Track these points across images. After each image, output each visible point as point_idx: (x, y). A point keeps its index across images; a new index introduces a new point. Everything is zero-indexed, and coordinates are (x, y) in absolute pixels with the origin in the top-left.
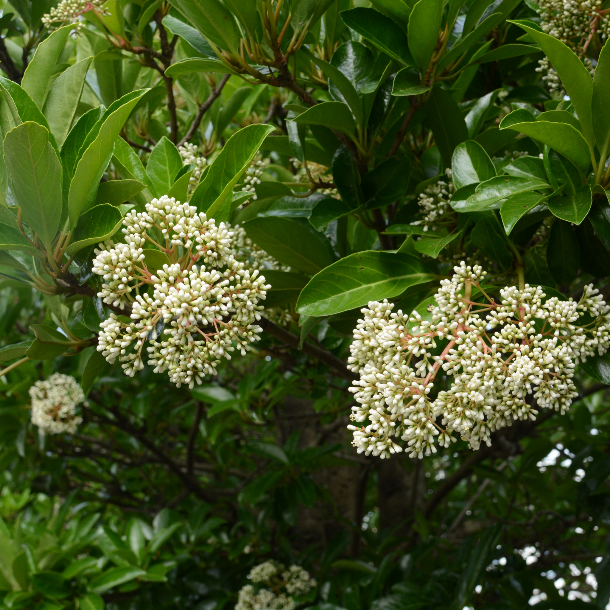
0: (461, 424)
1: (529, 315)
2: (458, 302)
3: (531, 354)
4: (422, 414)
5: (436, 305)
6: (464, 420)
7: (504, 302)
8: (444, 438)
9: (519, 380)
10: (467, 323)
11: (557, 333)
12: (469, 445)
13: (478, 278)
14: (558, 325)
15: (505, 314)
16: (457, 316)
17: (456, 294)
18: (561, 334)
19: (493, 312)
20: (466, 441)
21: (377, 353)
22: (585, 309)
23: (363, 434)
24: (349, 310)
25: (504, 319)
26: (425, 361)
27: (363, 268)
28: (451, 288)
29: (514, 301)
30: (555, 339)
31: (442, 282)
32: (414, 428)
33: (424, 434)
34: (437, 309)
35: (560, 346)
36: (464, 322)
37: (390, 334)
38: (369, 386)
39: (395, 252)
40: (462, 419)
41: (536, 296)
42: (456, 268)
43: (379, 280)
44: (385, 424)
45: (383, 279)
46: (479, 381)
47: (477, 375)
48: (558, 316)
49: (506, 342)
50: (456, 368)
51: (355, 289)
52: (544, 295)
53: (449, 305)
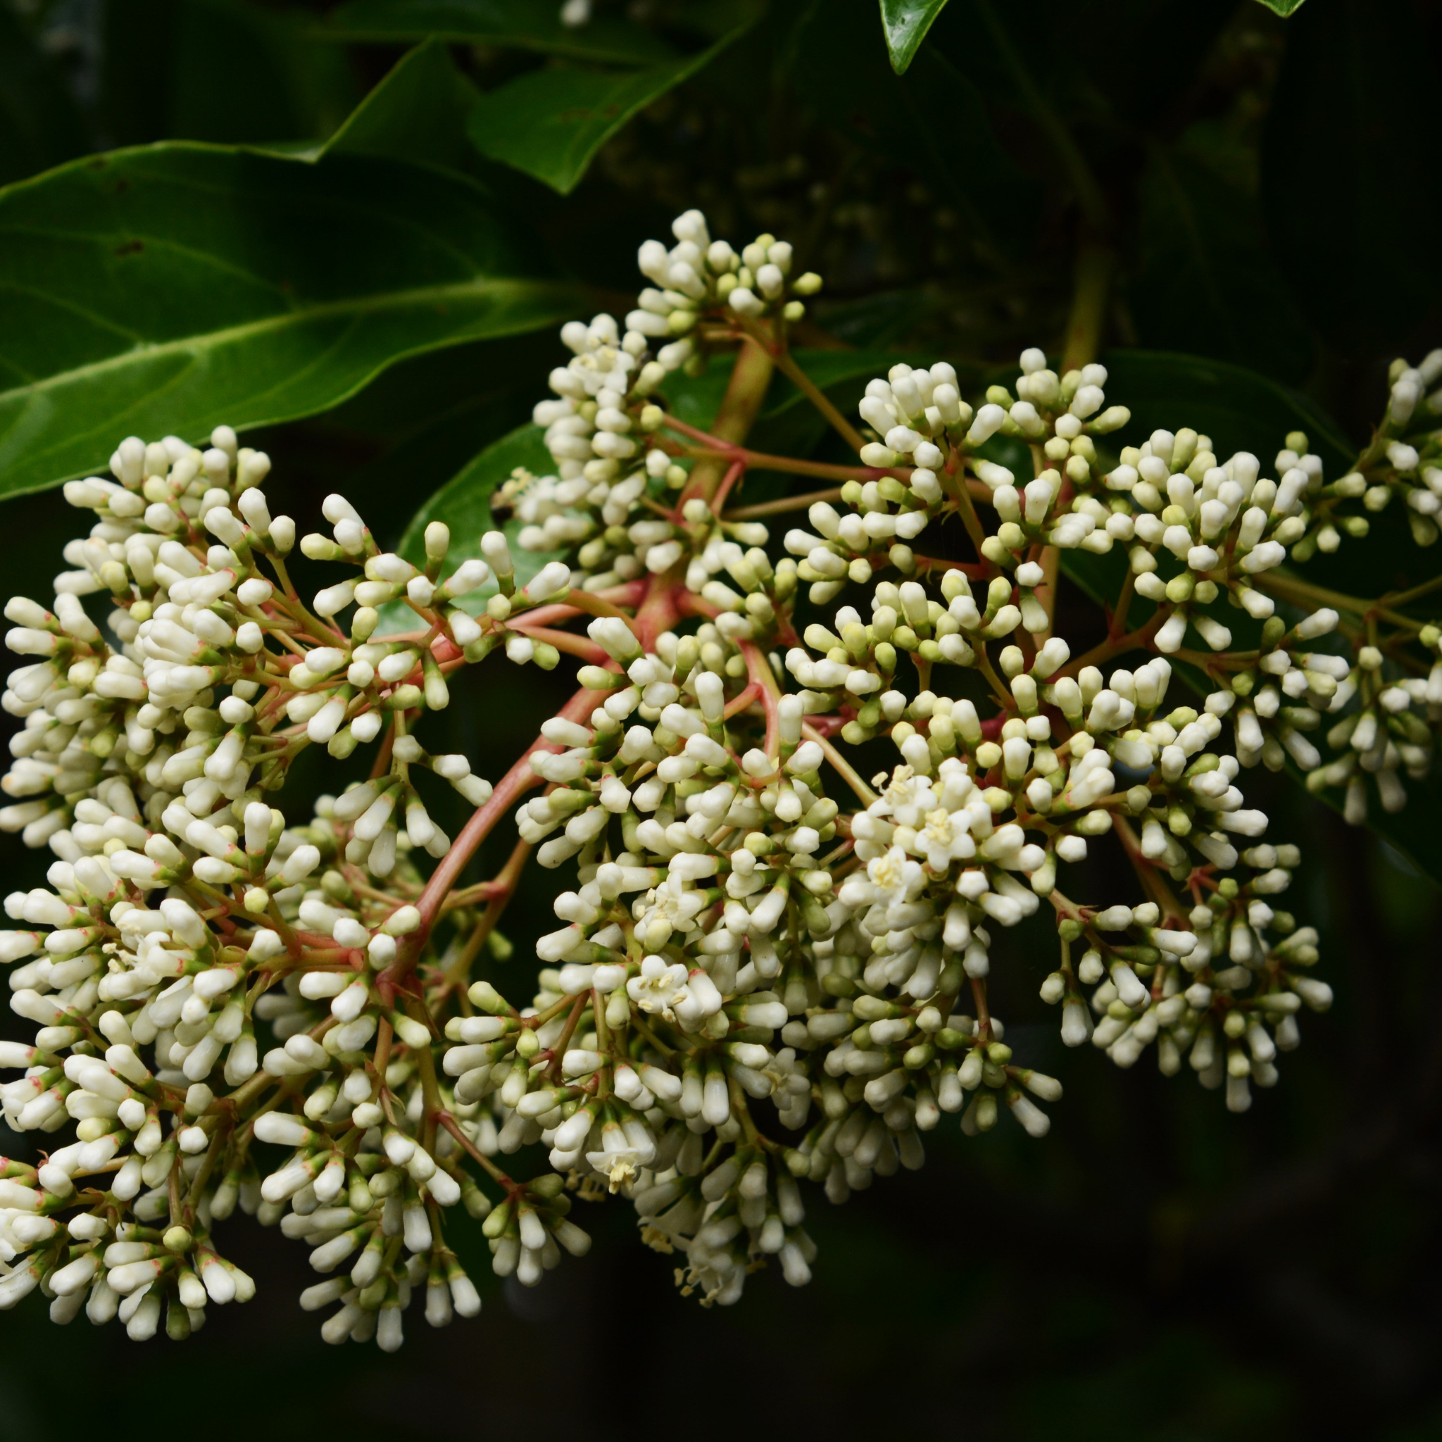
0: (592, 1141)
1: (1009, 531)
2: (643, 452)
3: (987, 753)
4: (356, 1086)
5: (543, 464)
6: (610, 1124)
7: (870, 453)
8: (513, 1226)
9: (902, 894)
10: (696, 573)
11: (1169, 635)
12: (679, 1274)
13: (773, 309)
14: (1177, 588)
15: (876, 523)
16: (643, 530)
17: (631, 404)
18: (1192, 640)
19: (820, 512)
20: (668, 1249)
21: (138, 736)
22: (1377, 497)
23: (31, 1195)
24: (30, 490)
25: (876, 550)
26: (396, 780)
27: (137, 247)
28: (606, 368)
29: (926, 451)
30: (1155, 672)
31: (572, 332)
32: (311, 1165)
33: (374, 1196)
34: (546, 488)
35: (1183, 712)
36: (679, 569)
37: (190, 628)
38: (78, 924)
39: (310, 156)
40: (599, 1120)
41: (1067, 423)
42: (650, 254)
43: (234, 319)
44: (149, 1138)
45: (257, 313)
46: (695, 901)
47: (686, 865)
48: (1176, 536)
49: (858, 680)
50: (582, 828)
51: (89, 371)
52: (1118, 415)
53: (594, 468)
